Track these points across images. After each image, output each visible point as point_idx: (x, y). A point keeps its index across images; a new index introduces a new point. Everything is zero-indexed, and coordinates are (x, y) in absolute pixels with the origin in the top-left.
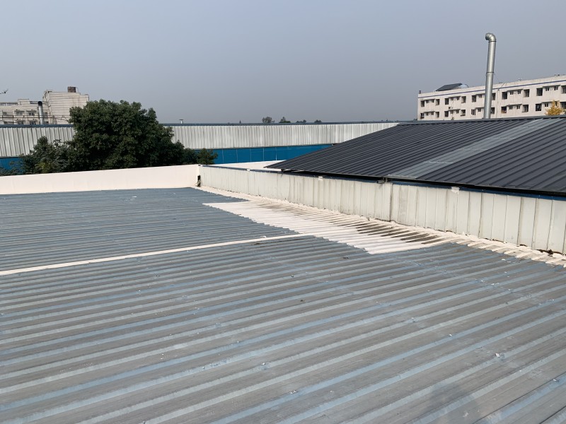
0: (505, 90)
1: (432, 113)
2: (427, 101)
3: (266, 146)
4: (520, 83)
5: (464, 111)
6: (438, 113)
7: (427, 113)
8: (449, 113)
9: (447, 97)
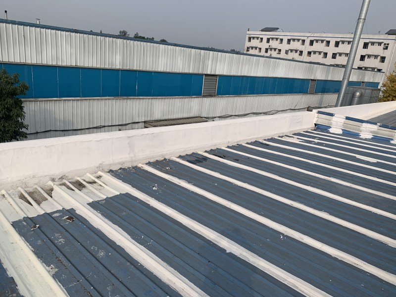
0: (312, 39)
1: (256, 48)
2: (253, 38)
3: (125, 68)
4: (324, 35)
5: (280, 50)
6: (260, 49)
7: (252, 48)
8: (269, 50)
9: (269, 37)
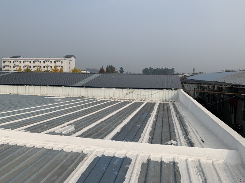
0: (34, 60)
2: (6, 61)
4: (38, 59)
5: (20, 66)
6: (10, 66)
7: (6, 66)
8: (15, 66)
9: (14, 60)
